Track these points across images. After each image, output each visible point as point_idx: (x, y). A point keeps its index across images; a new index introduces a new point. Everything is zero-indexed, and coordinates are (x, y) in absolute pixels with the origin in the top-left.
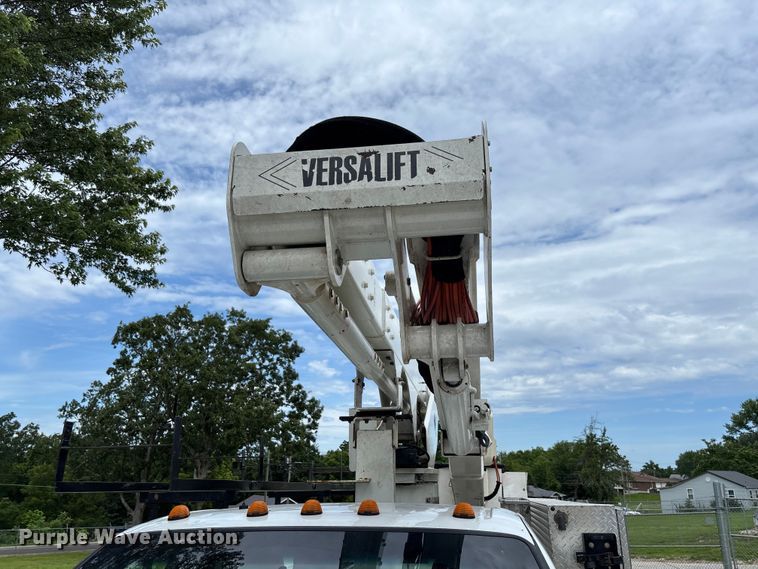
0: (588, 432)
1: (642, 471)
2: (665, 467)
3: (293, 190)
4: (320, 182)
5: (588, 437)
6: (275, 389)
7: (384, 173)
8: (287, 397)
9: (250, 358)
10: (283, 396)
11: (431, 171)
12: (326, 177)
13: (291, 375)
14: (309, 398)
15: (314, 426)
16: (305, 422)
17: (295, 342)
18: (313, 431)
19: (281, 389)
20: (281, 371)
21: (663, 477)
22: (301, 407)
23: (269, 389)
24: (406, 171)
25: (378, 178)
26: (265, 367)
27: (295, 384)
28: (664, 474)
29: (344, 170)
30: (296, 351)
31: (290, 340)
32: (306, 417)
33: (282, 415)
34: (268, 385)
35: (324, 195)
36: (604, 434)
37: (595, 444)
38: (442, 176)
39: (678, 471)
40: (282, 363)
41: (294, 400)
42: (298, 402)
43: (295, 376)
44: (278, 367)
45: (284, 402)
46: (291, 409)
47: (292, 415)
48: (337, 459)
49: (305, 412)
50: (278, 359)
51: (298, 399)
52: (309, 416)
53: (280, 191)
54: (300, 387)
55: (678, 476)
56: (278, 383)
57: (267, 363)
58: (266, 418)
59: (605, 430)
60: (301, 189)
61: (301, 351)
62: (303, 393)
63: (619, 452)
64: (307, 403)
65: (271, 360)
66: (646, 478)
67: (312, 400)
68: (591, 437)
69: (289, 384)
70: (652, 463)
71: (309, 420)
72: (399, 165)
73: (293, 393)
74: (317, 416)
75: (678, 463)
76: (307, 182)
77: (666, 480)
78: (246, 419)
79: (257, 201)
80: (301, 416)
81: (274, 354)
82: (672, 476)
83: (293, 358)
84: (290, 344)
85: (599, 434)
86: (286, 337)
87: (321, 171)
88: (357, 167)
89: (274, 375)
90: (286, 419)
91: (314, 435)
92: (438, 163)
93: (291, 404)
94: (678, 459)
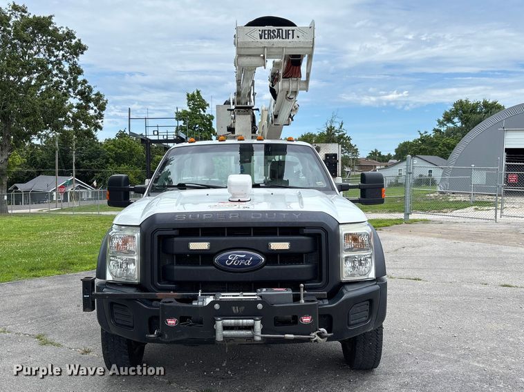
0: (329, 125)
1: (368, 157)
2: (386, 154)
3: (256, 40)
4: (265, 38)
5: (328, 129)
6: (62, 82)
7: (284, 37)
8: (74, 90)
9: (36, 53)
10: (70, 90)
11: (298, 37)
12: (266, 37)
13: (76, 70)
14: (95, 92)
15: (100, 116)
16: (91, 112)
17: (79, 40)
18: (99, 121)
19: (68, 82)
20: (66, 67)
21: (383, 161)
22: (88, 100)
23: (56, 82)
24: (291, 36)
25: (282, 38)
26: (52, 62)
27: (80, 78)
28: (385, 160)
29: (272, 34)
30: (79, 49)
31: (75, 38)
32: (92, 109)
33: (71, 106)
34: (55, 79)
35: (266, 42)
36: (341, 126)
37: (333, 134)
38: (301, 39)
39: (395, 157)
40: (68, 60)
41: (81, 93)
42: (84, 95)
43: (80, 72)
44: (63, 62)
45: (72, 94)
46: (79, 102)
47: (79, 107)
48: (115, 145)
49: (92, 104)
50: (63, 56)
51: (85, 93)
52: (95, 108)
53: (253, 40)
54: (85, 81)
55: (395, 161)
56: (65, 78)
57: (53, 59)
58: (59, 109)
59: (342, 124)
60: (259, 40)
61: (85, 49)
62: (89, 87)
63: (352, 142)
64: (93, 97)
65: (57, 56)
66: (371, 162)
67: (98, 94)
68: (330, 129)
69: (75, 79)
70: (376, 151)
71: (95, 111)
72: (289, 34)
73: (80, 88)
74: (102, 108)
75: (397, 151)
76: (261, 38)
77: (386, 164)
78: (42, 109)
79: (245, 43)
80: (87, 108)
81: (59, 50)
82: (390, 161)
83: (77, 55)
84: (74, 41)
85: (337, 127)
86: (70, 35)
87: (265, 34)
88: (276, 34)
89: (61, 71)
90: (75, 110)
91: (101, 124)
92: (300, 35)
93: (78, 97)
94: (397, 147)
